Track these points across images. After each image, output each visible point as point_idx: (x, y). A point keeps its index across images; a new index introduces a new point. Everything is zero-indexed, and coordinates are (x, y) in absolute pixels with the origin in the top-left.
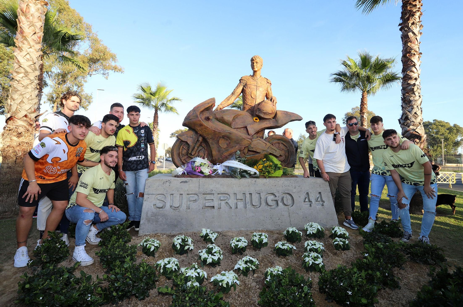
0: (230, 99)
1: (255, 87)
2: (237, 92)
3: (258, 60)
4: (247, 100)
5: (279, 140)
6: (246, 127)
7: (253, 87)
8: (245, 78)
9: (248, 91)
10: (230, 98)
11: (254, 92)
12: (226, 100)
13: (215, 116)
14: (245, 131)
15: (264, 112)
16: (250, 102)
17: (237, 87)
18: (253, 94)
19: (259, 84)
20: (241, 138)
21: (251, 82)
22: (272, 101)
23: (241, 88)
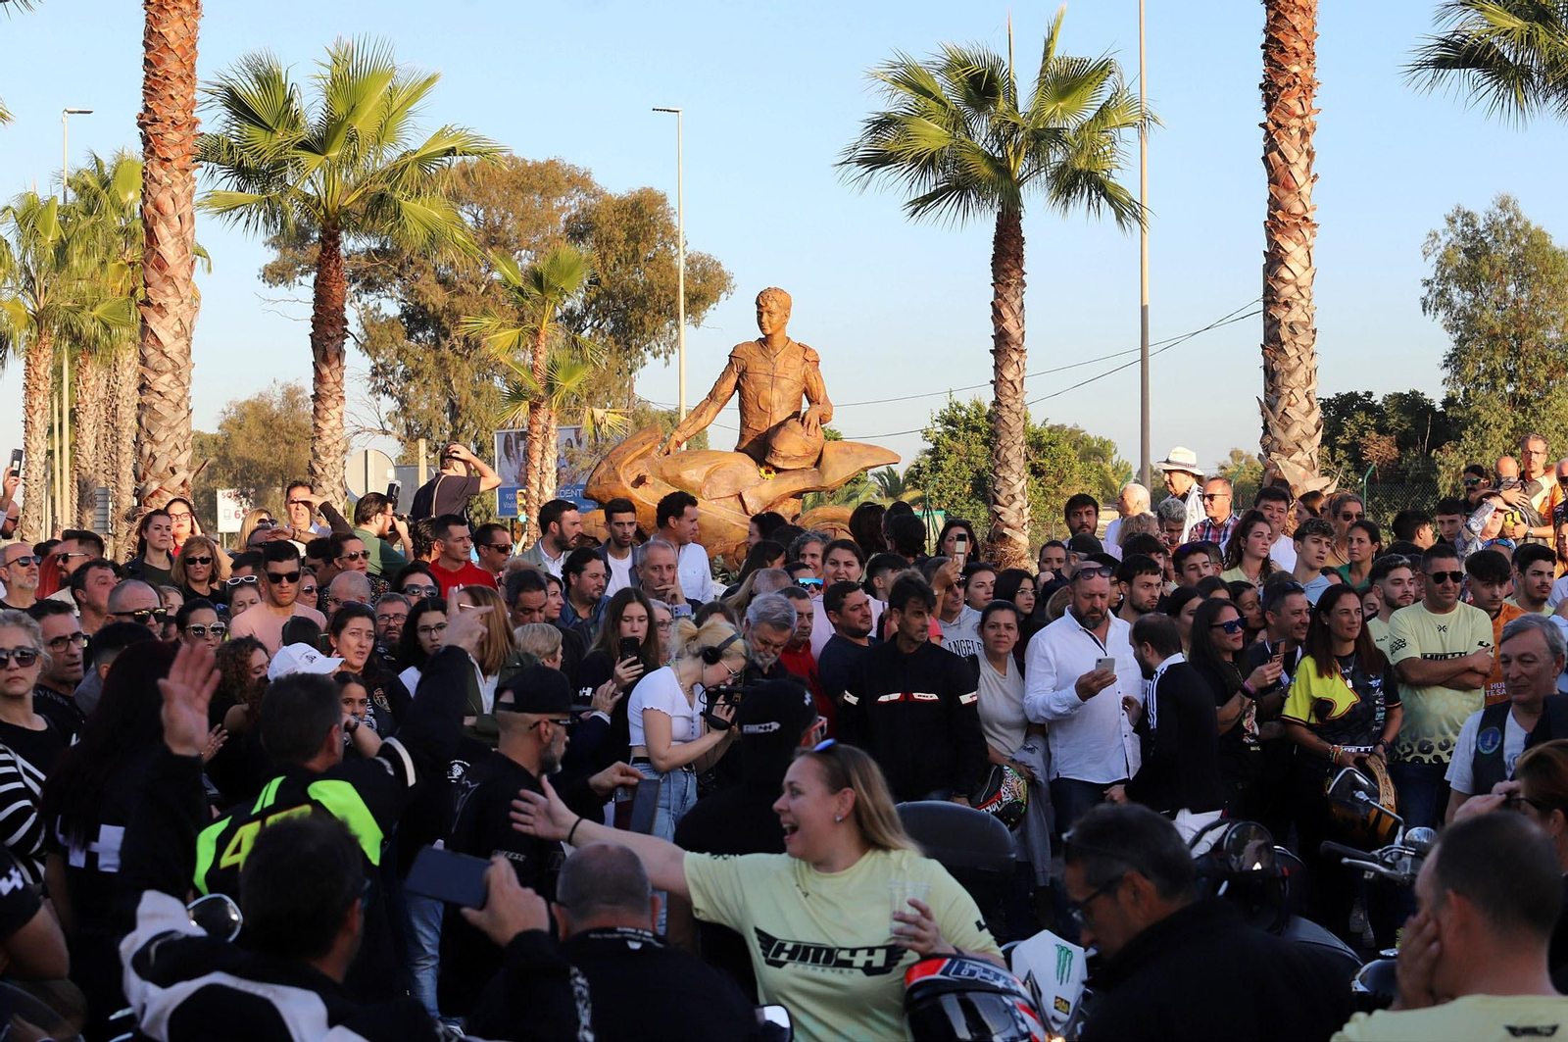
0: (704, 415)
1: (768, 381)
2: (722, 392)
3: (773, 306)
4: (749, 415)
5: (833, 520)
6: (740, 496)
7: (762, 378)
8: (742, 352)
9: (750, 389)
10: (703, 410)
11: (766, 394)
12: (692, 417)
13: (662, 473)
14: (739, 505)
15: (783, 454)
16: (755, 420)
17: (724, 376)
18: (763, 398)
19: (780, 368)
20: (726, 523)
21: (759, 366)
22: (806, 424)
23: (733, 380)
